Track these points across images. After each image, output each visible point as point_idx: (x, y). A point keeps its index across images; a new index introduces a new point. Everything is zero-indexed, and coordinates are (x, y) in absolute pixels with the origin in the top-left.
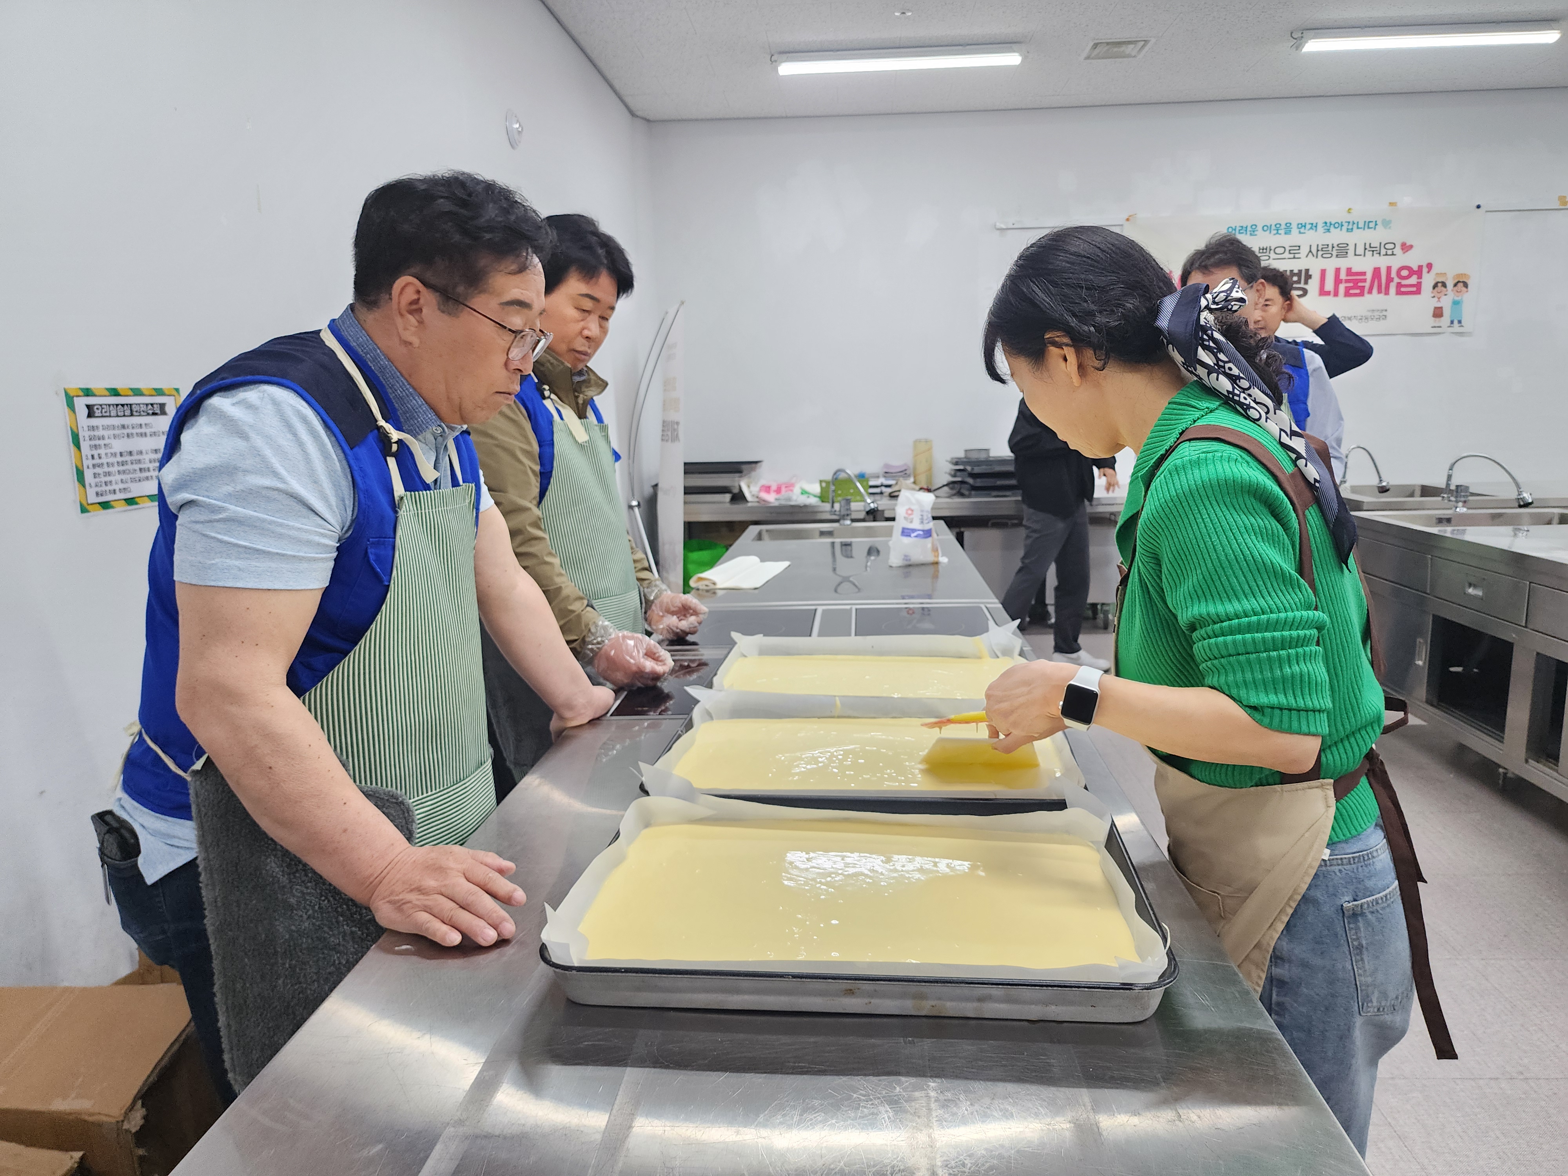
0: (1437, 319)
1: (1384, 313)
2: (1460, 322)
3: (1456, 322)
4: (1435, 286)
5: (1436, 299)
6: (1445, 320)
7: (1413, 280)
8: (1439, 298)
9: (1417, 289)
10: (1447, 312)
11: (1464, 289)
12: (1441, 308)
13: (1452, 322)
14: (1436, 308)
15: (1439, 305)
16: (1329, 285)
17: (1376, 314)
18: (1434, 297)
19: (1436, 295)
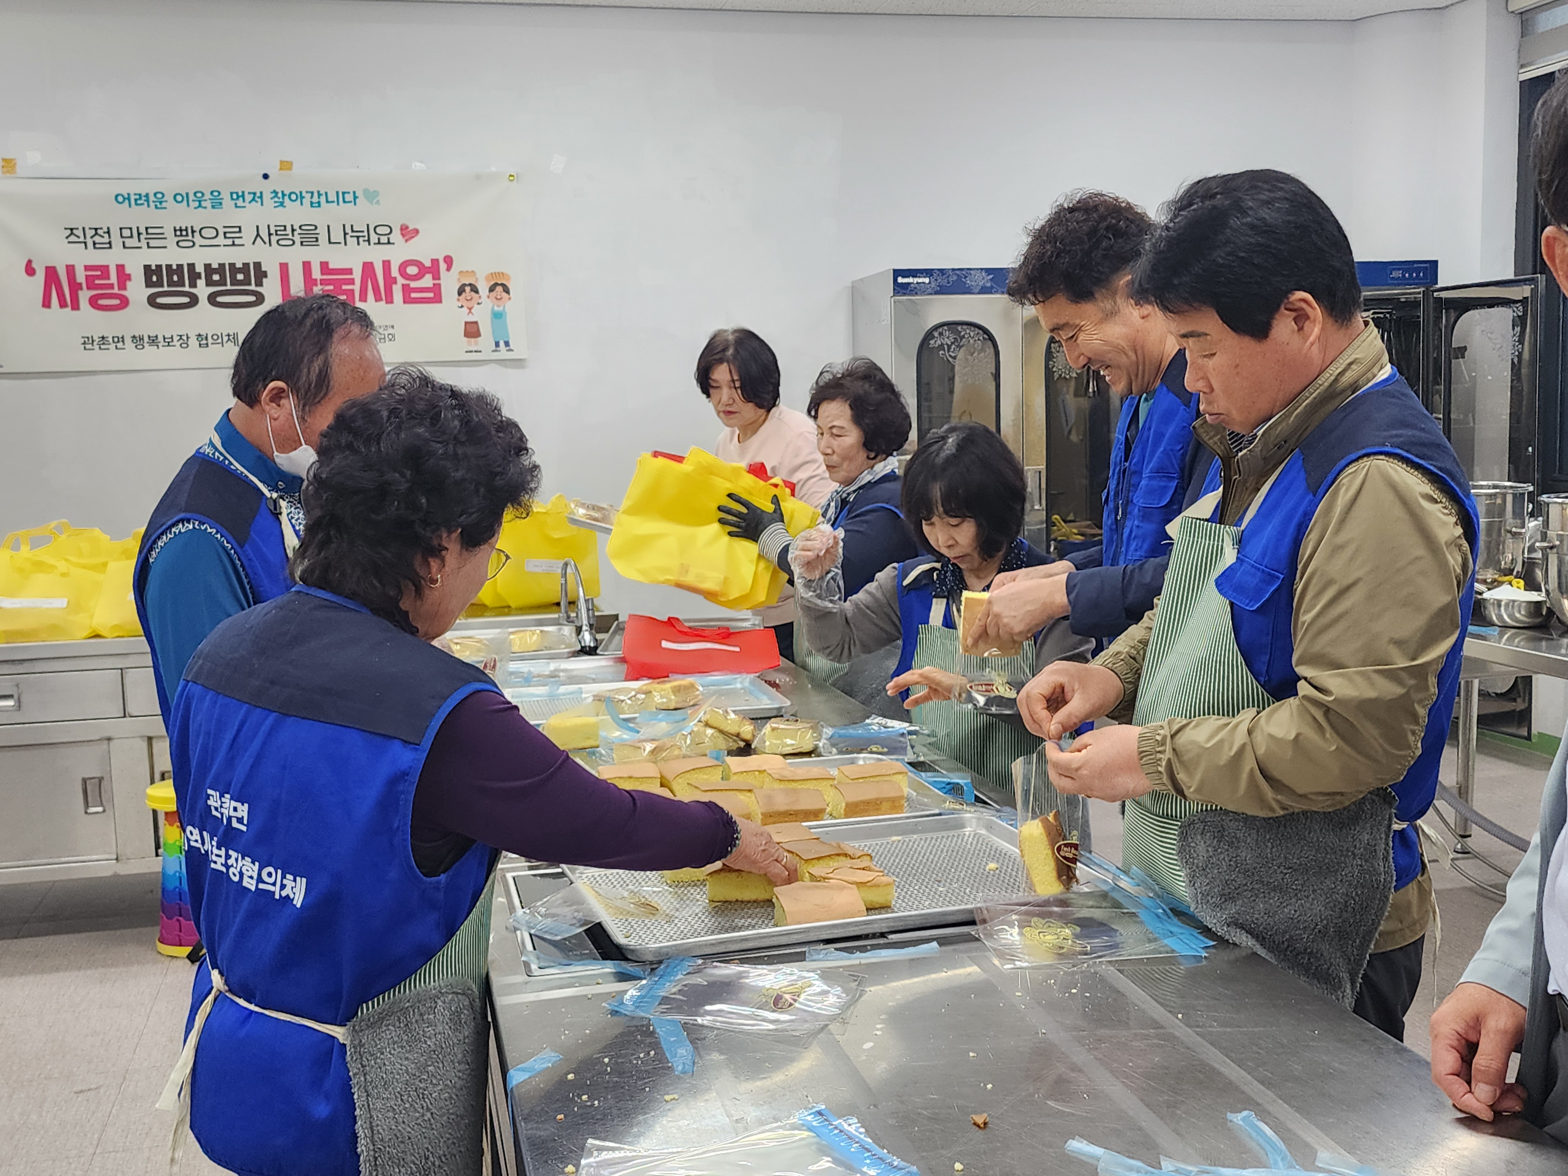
0: (473, 340)
1: (390, 331)
2: (507, 344)
3: (502, 344)
4: (461, 291)
5: (465, 310)
6: (486, 341)
7: (427, 281)
8: (470, 309)
9: (436, 296)
10: (485, 328)
11: (505, 295)
12: (476, 323)
13: (497, 344)
14: (467, 324)
15: (471, 319)
16: (297, 288)
18: (462, 306)
19: (465, 303)
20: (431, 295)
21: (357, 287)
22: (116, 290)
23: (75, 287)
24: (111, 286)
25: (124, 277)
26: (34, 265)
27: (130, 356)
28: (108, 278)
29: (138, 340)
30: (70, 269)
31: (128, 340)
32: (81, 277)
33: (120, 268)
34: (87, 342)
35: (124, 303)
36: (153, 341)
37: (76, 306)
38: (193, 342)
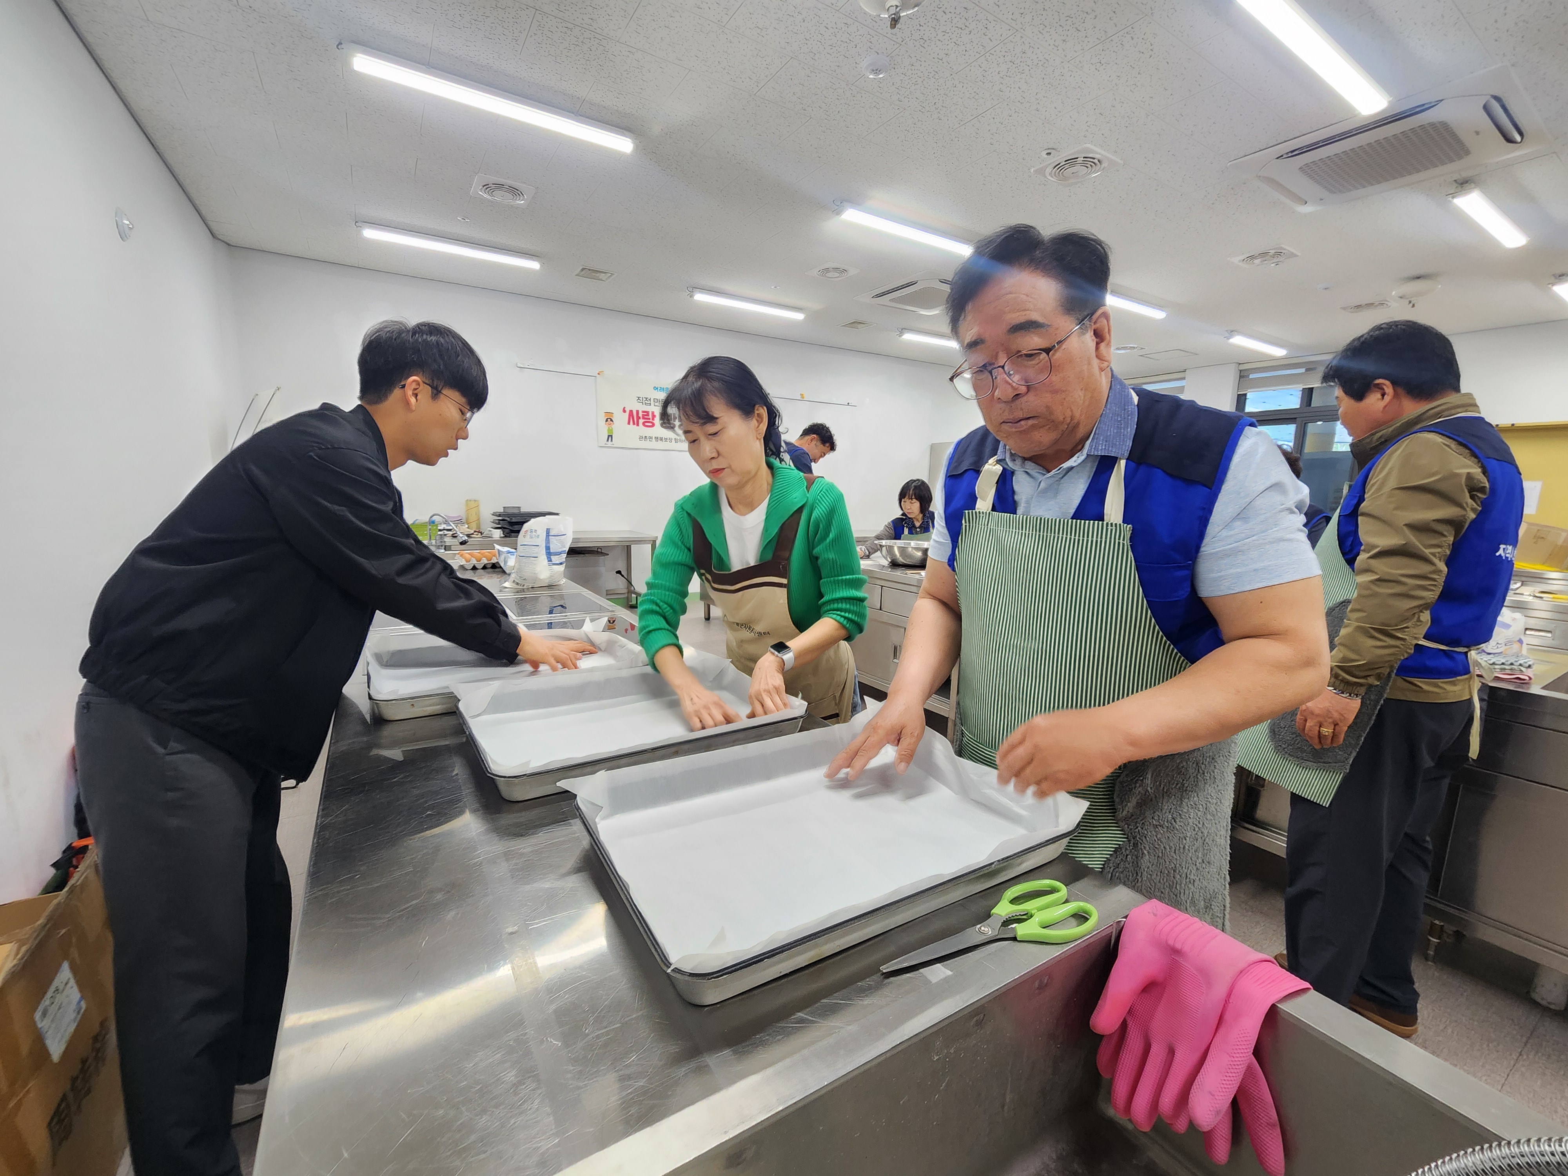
22: (651, 420)
23: (638, 418)
24: (649, 419)
25: (654, 416)
26: (626, 409)
27: (654, 444)
28: (648, 416)
29: (657, 438)
30: (638, 412)
31: (654, 438)
32: (640, 415)
33: (653, 413)
34: (641, 438)
35: (653, 425)
36: (661, 439)
37: (638, 425)
38: (673, 441)
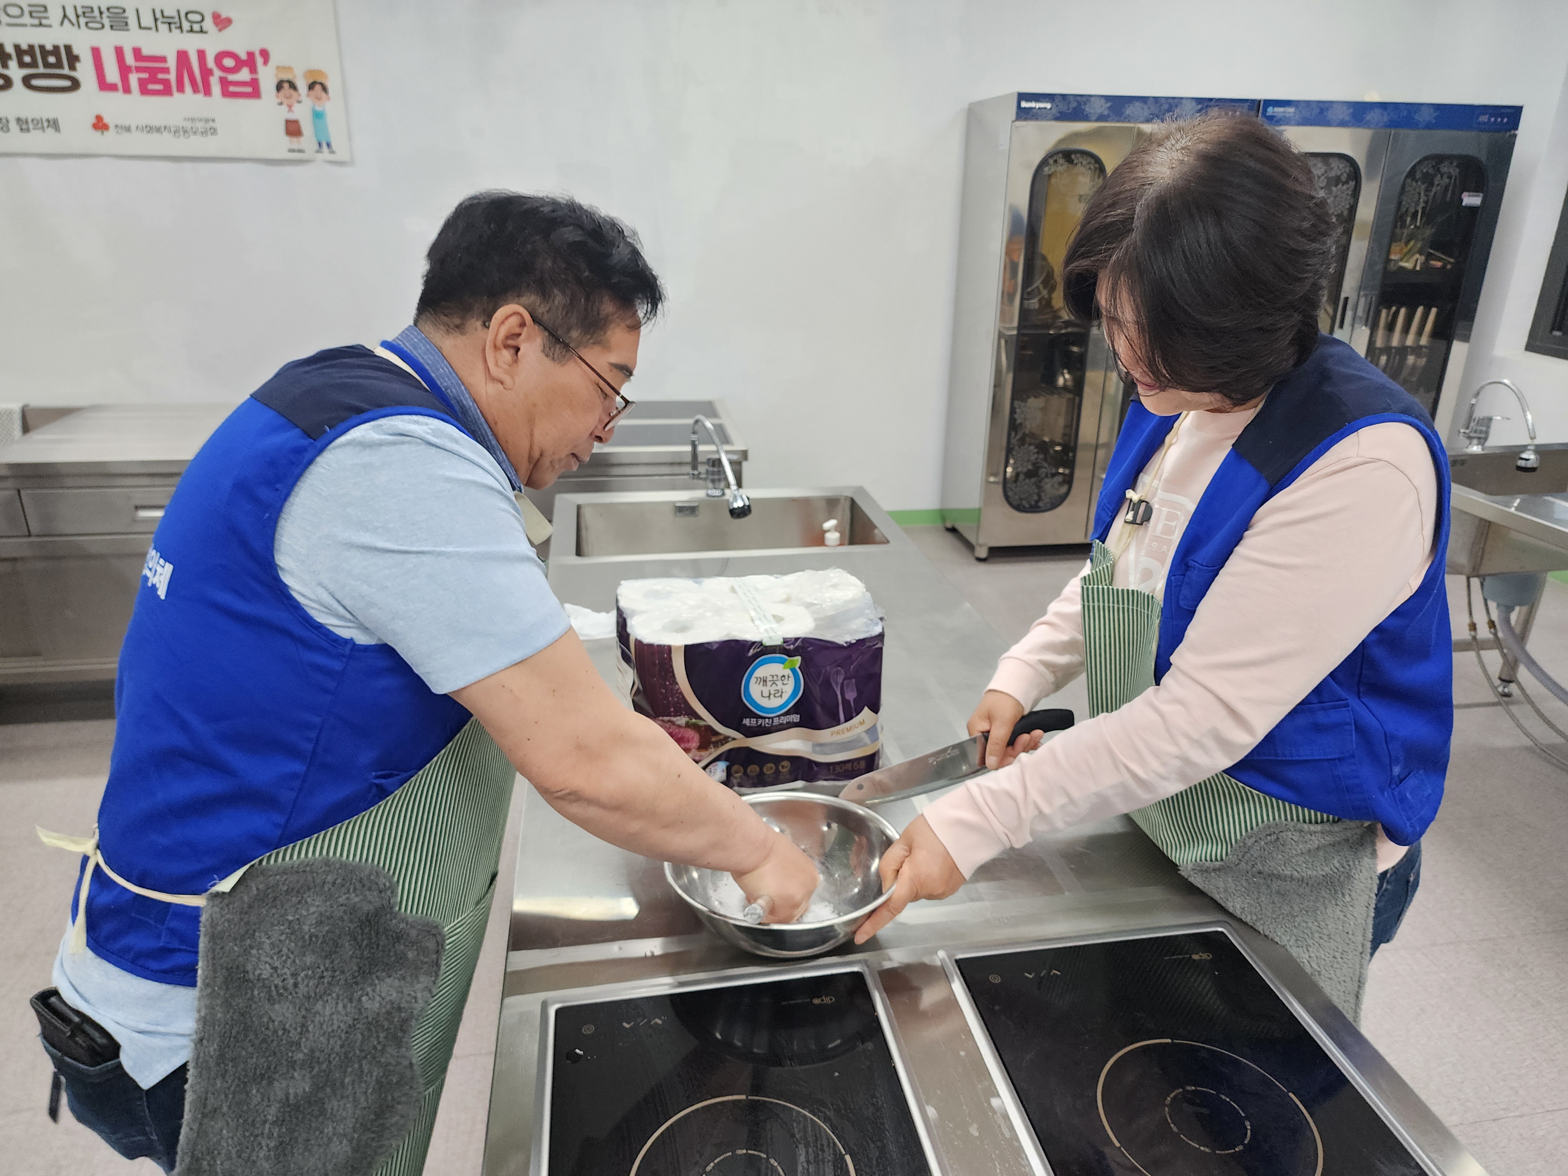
0: (295, 139)
1: (211, 124)
2: (328, 145)
3: (324, 145)
4: (279, 87)
5: (284, 108)
6: (308, 141)
7: (244, 75)
9: (254, 90)
10: (307, 127)
11: (323, 94)
12: (297, 121)
13: (320, 144)
14: (288, 122)
15: (291, 116)
16: (112, 74)
17: (200, 125)
18: (281, 104)
19: (285, 101)
20: (249, 90)
21: (172, 77)
38: (14, 125)
